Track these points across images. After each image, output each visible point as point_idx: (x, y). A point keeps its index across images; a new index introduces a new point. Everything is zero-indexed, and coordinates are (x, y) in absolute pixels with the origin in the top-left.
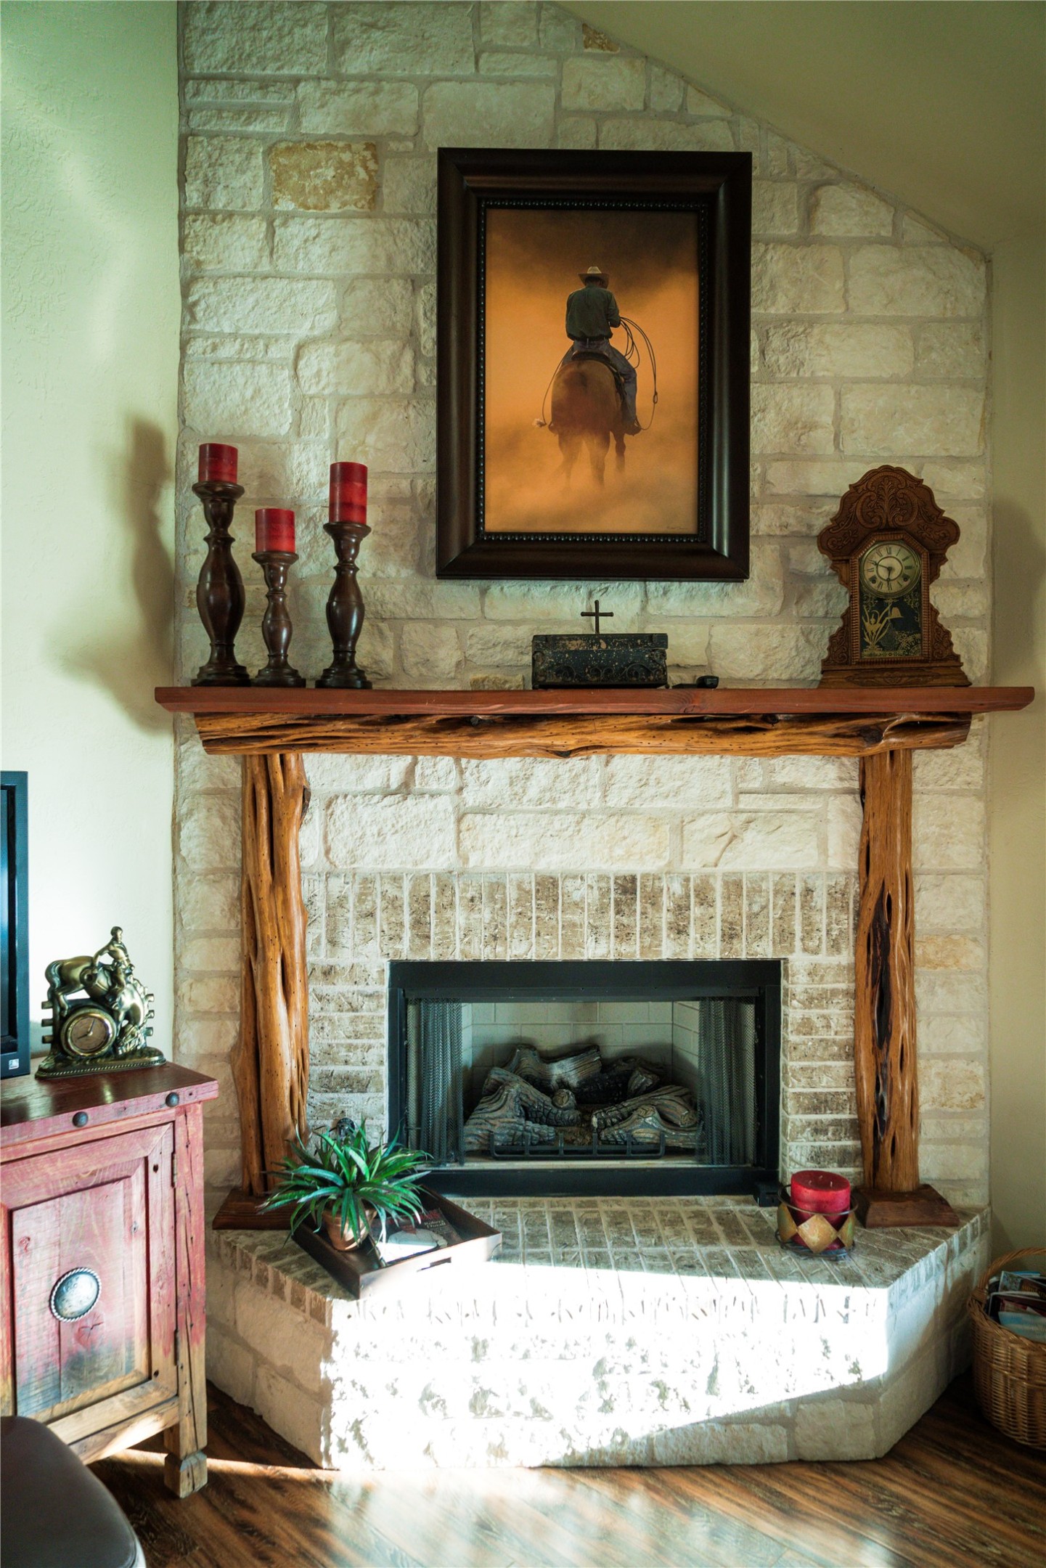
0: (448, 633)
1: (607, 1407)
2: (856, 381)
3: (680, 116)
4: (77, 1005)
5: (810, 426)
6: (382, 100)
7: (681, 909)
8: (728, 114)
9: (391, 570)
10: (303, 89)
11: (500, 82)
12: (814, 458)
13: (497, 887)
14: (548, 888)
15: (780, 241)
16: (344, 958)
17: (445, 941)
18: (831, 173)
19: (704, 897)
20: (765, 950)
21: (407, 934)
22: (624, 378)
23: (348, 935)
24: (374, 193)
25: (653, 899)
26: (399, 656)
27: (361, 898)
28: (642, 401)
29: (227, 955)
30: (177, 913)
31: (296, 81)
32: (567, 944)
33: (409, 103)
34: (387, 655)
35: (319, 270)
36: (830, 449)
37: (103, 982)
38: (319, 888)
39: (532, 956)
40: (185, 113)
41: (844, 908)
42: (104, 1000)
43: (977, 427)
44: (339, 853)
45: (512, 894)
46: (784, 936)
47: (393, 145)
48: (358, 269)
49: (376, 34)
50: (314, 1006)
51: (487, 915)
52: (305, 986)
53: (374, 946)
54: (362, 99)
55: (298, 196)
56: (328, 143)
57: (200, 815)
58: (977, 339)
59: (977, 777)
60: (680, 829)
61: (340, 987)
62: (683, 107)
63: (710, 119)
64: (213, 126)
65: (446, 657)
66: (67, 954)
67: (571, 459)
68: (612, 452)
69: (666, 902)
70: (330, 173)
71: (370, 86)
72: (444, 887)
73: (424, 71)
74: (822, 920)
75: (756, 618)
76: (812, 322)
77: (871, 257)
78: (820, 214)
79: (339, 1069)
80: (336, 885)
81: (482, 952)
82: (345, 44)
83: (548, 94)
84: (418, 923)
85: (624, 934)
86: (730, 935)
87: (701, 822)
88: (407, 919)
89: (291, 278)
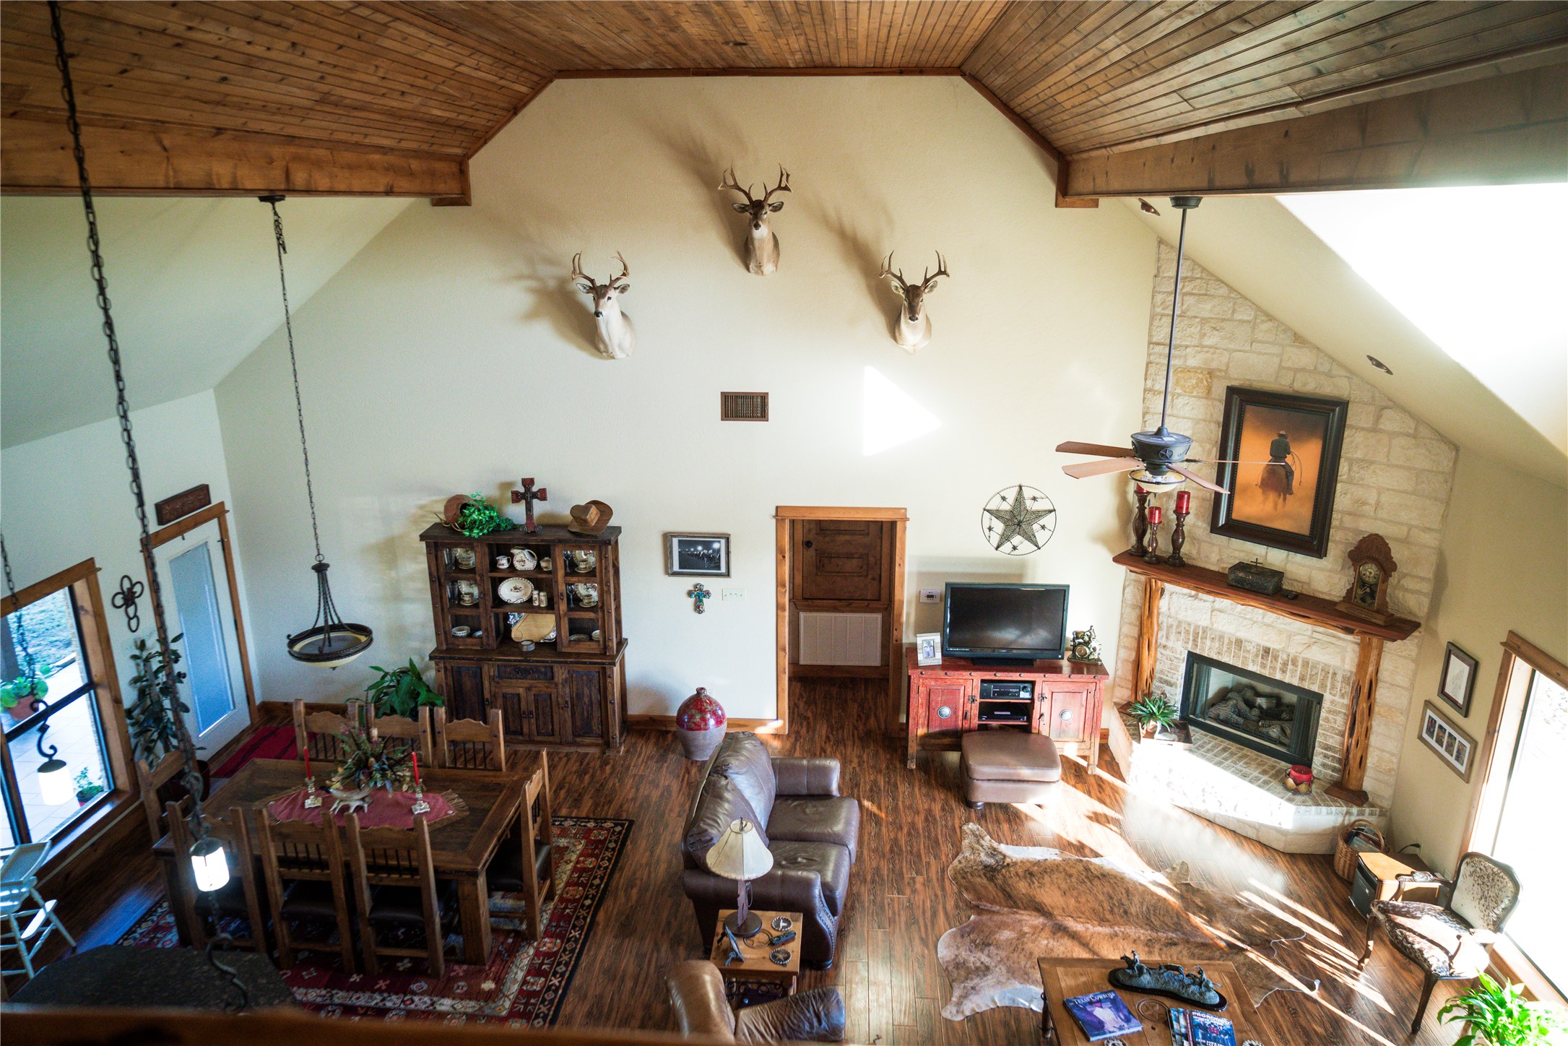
0: (1216, 549)
1: (1204, 801)
2: (1388, 490)
3: (1329, 375)
4: (1080, 643)
5: (1364, 503)
6: (1215, 356)
7: (1285, 664)
8: (1348, 375)
9: (1200, 523)
10: (1188, 350)
11: (1260, 353)
12: (1363, 516)
13: (1221, 637)
14: (1239, 642)
15: (1363, 429)
16: (1170, 644)
17: (1203, 649)
18: (1390, 403)
19: (1294, 662)
20: (1315, 688)
21: (1191, 643)
22: (1289, 473)
23: (1172, 637)
24: (1209, 390)
25: (1276, 658)
26: (1198, 553)
27: (1178, 627)
28: (1295, 483)
29: (1134, 632)
30: (1122, 614)
31: (1187, 347)
32: (1243, 663)
33: (1225, 359)
34: (1194, 552)
35: (1187, 415)
36: (1372, 514)
37: (1086, 638)
38: (1165, 620)
39: (1231, 663)
40: (1149, 355)
41: (1349, 684)
42: (1087, 644)
43: (1440, 518)
44: (1173, 611)
45: (1226, 641)
46: (1323, 686)
47: (1218, 373)
48: (1200, 417)
49: (1215, 332)
50: (1159, 656)
51: (1217, 645)
52: (1156, 650)
53: (1180, 643)
54: (1208, 355)
55: (1183, 387)
56: (1195, 370)
57: (1131, 587)
58: (1446, 482)
59: (1414, 654)
60: (1289, 637)
61: (1167, 652)
62: (1330, 370)
63: (1341, 376)
64: (1157, 360)
65: (1214, 557)
66: (1079, 630)
67: (1266, 499)
68: (1281, 500)
69: (1280, 660)
70: (1194, 381)
71: (1212, 350)
72: (1204, 632)
73: (1232, 346)
74: (1339, 685)
75: (1330, 571)
76: (1372, 463)
77: (1403, 441)
78: (1382, 420)
79: (1165, 677)
80: (1170, 620)
81: (1215, 657)
82: (1205, 334)
83: (1277, 360)
84: (1194, 640)
85: (1263, 666)
86: (1302, 679)
87: (1298, 637)
88: (1191, 638)
89: (1178, 417)
